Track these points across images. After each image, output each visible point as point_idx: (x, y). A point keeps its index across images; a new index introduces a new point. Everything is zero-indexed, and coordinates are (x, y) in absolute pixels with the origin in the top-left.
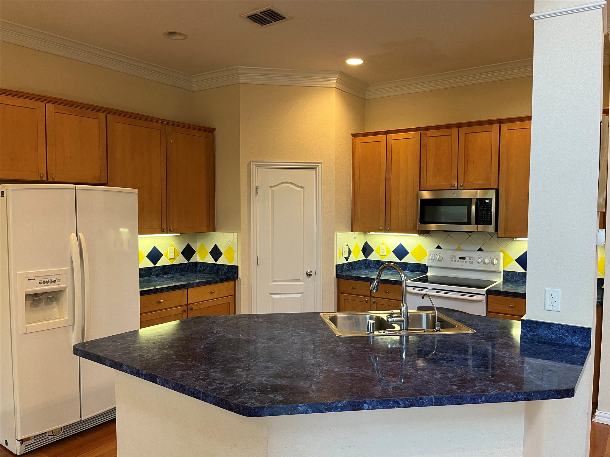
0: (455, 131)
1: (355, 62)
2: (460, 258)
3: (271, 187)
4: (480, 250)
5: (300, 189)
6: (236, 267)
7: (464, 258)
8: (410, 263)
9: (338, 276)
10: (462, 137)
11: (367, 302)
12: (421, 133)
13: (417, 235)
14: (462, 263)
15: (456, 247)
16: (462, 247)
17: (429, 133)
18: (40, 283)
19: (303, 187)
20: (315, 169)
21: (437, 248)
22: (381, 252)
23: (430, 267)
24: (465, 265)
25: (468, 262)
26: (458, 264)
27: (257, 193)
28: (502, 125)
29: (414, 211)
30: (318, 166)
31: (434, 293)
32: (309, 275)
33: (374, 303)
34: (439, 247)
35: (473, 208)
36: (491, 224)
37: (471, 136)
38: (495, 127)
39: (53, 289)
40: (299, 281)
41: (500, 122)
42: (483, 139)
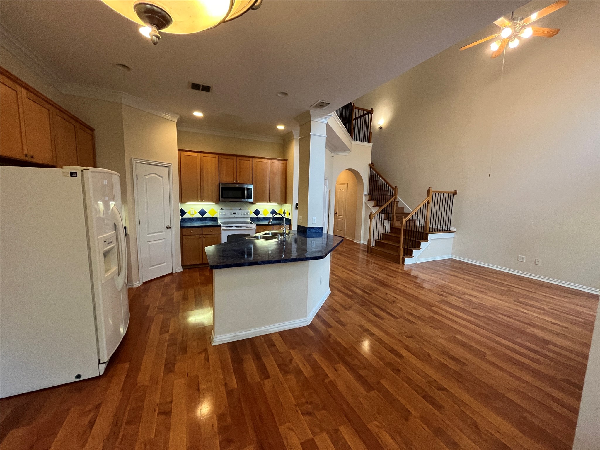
0: (235, 158)
1: (198, 114)
2: (234, 213)
3: (145, 176)
4: (240, 209)
5: (161, 178)
7: (235, 213)
8: (208, 218)
9: (181, 227)
10: (238, 161)
11: (200, 238)
12: (219, 156)
13: (214, 204)
15: (230, 208)
16: (233, 209)
17: (223, 156)
18: (108, 244)
20: (168, 167)
21: (221, 209)
22: (191, 212)
23: (219, 218)
24: (236, 216)
25: (237, 214)
26: (233, 216)
27: (137, 179)
28: (253, 159)
29: (217, 193)
30: (170, 165)
32: (167, 228)
33: (204, 237)
34: (222, 209)
35: (246, 192)
37: (242, 162)
38: (251, 159)
40: (163, 232)
41: (253, 157)
42: (247, 163)
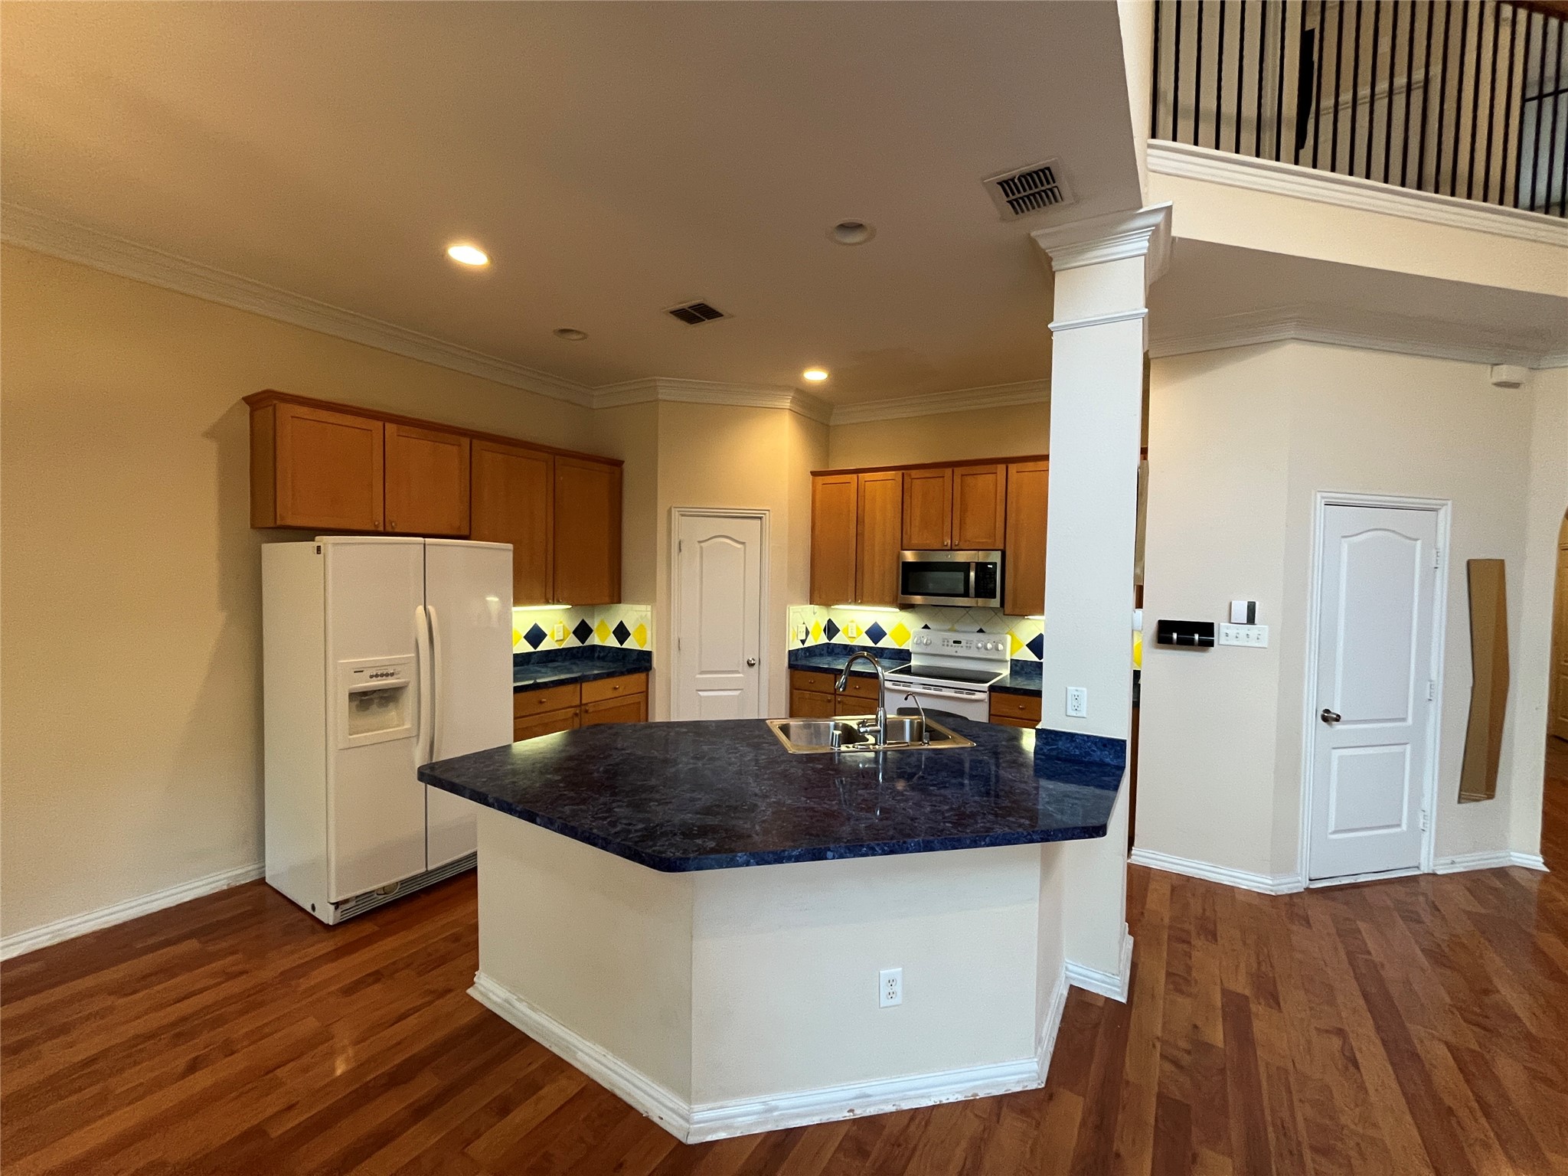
0: (948, 472)
1: (816, 376)
2: (955, 642)
3: (700, 542)
4: (981, 631)
5: (740, 546)
6: (649, 654)
7: (960, 642)
8: (888, 649)
9: (791, 666)
10: (957, 480)
11: (829, 701)
12: (903, 474)
13: (898, 610)
14: (956, 649)
15: (949, 627)
16: (956, 627)
17: (914, 473)
18: (371, 677)
19: (743, 543)
20: (761, 518)
21: (924, 627)
22: (850, 631)
23: (915, 653)
24: (961, 651)
25: (964, 648)
26: (952, 650)
27: (680, 550)
28: (1010, 466)
29: (893, 579)
30: (765, 514)
31: (920, 690)
32: (751, 665)
33: (839, 702)
34: (926, 627)
35: (972, 574)
36: (995, 597)
37: (970, 480)
38: (1001, 468)
39: (392, 684)
40: (737, 672)
41: (1007, 461)
42: (985, 483)
